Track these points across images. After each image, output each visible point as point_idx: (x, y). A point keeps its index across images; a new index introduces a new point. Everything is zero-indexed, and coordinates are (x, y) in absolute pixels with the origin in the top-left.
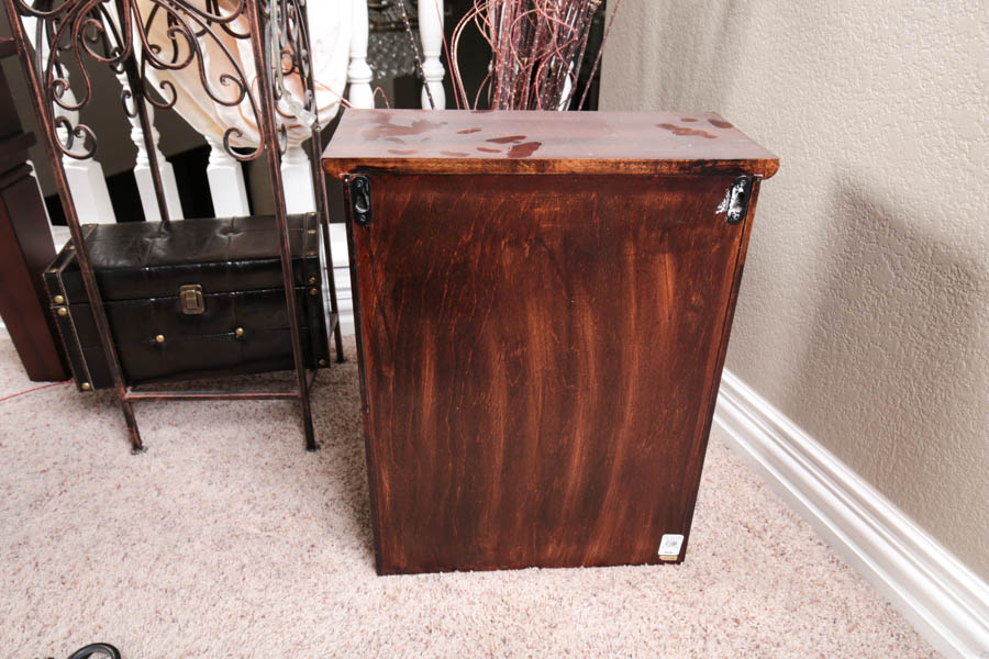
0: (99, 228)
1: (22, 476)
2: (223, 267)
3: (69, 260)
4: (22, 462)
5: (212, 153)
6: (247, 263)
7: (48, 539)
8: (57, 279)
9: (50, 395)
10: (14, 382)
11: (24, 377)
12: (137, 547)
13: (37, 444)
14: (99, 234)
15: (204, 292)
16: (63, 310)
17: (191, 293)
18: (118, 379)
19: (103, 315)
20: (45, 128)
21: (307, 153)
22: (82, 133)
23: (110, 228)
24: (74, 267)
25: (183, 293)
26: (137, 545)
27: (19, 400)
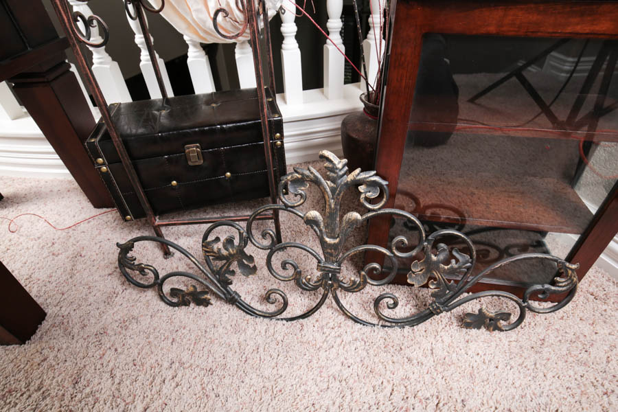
0: (122, 106)
1: (97, 278)
2: (215, 129)
3: (102, 131)
4: (95, 268)
5: (189, 50)
6: (231, 125)
7: (120, 329)
8: (96, 147)
9: (108, 218)
10: (85, 210)
11: (90, 206)
12: (179, 333)
13: (103, 254)
14: (123, 110)
15: (202, 149)
16: (104, 168)
17: (193, 149)
18: (150, 212)
19: (133, 171)
20: (64, 20)
21: (251, 46)
22: (95, 22)
23: (129, 105)
24: (107, 136)
25: (187, 151)
26: (179, 331)
27: (89, 222)
